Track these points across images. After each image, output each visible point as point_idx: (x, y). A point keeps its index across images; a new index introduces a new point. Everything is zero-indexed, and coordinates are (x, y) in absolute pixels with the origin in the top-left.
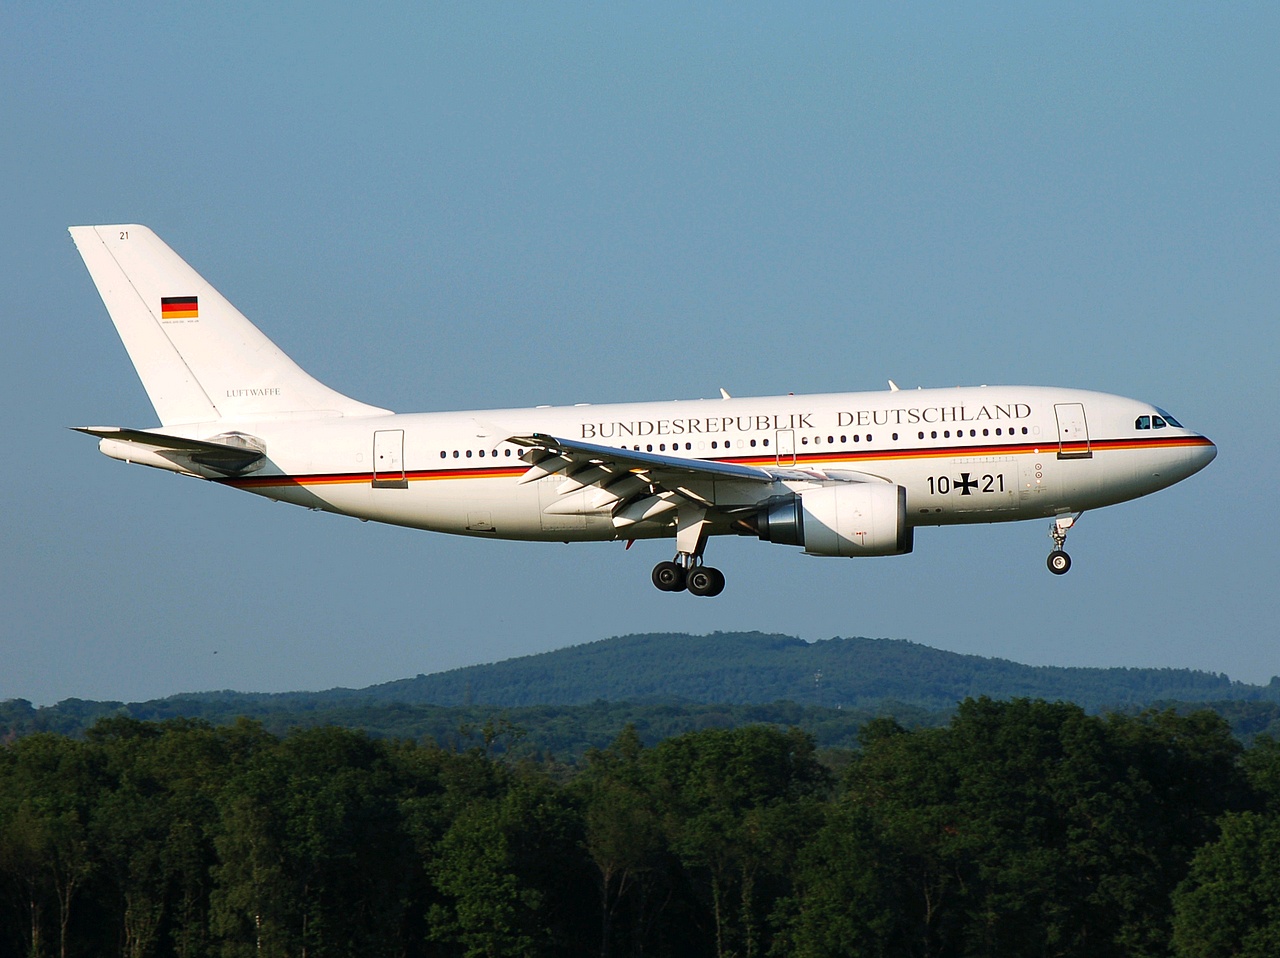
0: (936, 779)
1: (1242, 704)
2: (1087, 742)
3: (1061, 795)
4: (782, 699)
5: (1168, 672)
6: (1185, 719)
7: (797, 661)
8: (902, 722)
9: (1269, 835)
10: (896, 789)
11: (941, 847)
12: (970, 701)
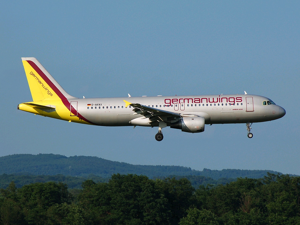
0: (104, 198)
1: (195, 176)
2: (149, 186)
3: (141, 203)
4: (59, 174)
5: (173, 167)
6: (178, 181)
7: (64, 163)
8: (94, 181)
9: (201, 215)
10: (93, 201)
11: (106, 218)
12: (115, 175)
